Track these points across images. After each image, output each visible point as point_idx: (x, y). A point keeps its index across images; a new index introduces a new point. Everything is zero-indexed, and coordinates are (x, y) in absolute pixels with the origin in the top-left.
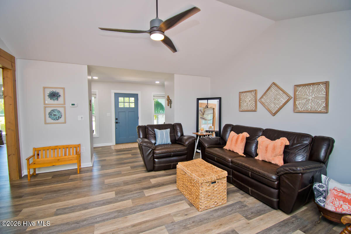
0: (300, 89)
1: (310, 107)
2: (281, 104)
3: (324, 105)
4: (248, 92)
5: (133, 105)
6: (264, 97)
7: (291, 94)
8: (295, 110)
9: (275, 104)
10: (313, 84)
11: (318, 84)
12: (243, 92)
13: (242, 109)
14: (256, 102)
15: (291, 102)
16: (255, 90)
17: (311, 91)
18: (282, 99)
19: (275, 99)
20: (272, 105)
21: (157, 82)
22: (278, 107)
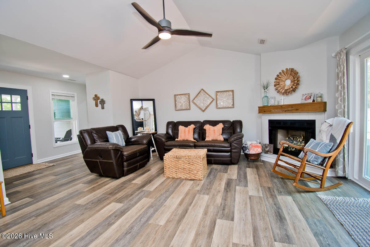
0: (219, 94)
1: (225, 105)
2: (208, 104)
3: (232, 103)
4: (182, 95)
5: (18, 107)
6: (196, 99)
7: (214, 97)
8: (217, 108)
9: (203, 103)
10: (226, 91)
11: (229, 91)
12: (178, 95)
13: (178, 108)
14: (189, 102)
15: (214, 102)
16: (189, 94)
17: (225, 95)
18: (208, 100)
19: (204, 101)
20: (202, 105)
21: (66, 76)
22: (206, 106)
